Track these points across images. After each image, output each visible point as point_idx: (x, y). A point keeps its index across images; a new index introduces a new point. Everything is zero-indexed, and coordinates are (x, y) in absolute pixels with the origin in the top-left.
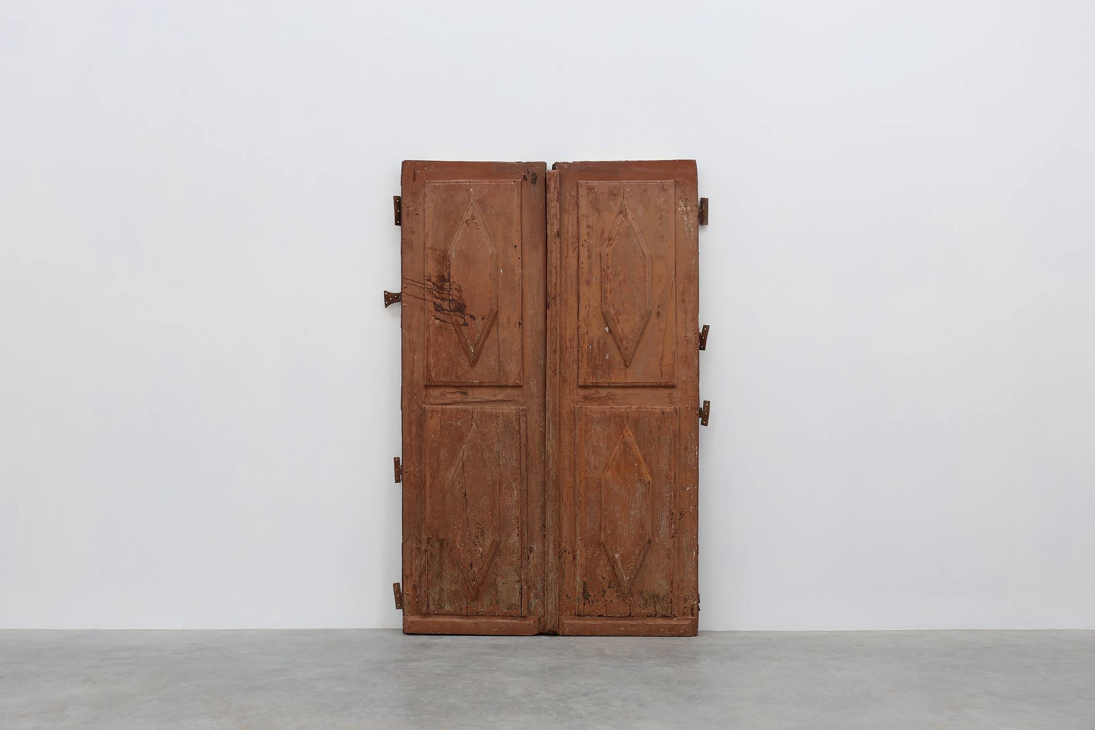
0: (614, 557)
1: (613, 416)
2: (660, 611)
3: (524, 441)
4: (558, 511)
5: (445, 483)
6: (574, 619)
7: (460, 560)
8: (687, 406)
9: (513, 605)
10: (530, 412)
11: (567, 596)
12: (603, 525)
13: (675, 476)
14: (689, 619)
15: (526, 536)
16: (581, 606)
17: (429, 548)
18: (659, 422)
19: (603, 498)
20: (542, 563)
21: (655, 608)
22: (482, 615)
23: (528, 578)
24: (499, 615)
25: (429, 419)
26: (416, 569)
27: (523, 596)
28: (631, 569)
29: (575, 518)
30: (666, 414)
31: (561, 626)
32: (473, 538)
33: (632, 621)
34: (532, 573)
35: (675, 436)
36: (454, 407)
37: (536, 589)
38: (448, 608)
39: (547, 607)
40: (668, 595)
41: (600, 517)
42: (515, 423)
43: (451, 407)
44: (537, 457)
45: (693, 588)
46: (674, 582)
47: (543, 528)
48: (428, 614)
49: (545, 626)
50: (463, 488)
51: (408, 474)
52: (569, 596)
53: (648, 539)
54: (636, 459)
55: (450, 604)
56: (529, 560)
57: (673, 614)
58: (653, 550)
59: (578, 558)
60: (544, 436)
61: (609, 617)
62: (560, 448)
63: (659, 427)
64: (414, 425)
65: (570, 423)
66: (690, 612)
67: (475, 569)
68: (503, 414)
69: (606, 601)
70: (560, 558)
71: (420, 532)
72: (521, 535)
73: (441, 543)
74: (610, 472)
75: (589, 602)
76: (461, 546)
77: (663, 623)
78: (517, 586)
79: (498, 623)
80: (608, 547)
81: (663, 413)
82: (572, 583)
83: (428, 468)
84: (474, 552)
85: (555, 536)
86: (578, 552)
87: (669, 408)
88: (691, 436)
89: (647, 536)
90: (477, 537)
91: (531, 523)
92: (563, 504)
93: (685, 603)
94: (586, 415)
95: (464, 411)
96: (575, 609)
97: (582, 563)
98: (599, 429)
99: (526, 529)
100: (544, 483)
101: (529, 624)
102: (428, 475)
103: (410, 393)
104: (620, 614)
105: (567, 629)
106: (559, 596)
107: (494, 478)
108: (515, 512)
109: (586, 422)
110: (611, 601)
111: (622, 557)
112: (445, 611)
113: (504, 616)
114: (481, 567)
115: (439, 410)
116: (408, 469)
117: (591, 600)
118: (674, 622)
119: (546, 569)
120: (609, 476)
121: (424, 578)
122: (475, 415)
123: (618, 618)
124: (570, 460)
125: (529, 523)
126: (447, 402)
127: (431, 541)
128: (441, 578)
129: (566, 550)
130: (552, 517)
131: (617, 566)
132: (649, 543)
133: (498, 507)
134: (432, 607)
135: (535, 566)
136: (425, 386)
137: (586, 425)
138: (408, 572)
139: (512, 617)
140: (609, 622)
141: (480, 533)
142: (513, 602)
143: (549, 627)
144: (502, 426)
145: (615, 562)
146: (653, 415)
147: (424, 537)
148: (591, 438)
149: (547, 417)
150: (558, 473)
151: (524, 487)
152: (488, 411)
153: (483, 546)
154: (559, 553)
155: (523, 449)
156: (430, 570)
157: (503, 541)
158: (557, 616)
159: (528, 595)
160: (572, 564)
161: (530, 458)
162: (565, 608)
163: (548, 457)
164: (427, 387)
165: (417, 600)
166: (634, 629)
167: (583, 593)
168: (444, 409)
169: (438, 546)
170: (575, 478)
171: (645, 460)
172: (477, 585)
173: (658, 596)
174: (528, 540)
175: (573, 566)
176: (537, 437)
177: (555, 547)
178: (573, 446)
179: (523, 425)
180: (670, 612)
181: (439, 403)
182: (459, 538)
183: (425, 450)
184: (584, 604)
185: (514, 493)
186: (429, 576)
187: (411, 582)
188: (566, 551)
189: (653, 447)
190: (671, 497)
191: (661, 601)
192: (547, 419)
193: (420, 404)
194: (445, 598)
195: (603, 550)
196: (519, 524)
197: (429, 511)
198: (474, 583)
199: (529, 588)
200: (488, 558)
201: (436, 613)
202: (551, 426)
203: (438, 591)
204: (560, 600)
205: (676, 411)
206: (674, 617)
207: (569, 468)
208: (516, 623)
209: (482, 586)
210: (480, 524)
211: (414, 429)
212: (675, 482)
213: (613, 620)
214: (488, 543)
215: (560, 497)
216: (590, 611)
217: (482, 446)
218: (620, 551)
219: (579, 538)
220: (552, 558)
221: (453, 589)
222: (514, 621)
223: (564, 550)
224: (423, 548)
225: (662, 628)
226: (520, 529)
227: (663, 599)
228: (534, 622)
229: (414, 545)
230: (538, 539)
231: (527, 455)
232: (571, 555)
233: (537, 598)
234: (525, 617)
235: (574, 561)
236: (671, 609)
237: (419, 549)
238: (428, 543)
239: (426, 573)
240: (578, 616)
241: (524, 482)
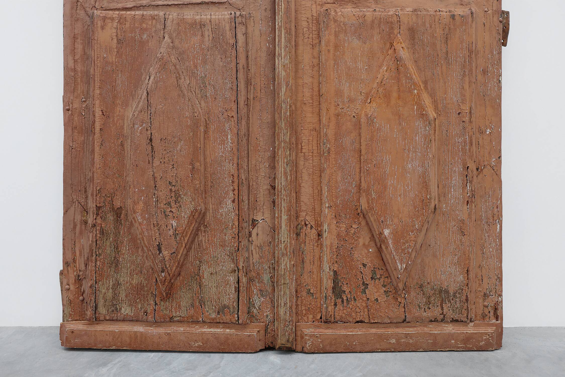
0: (381, 234)
1: (376, 22)
2: (450, 314)
3: (242, 61)
4: (295, 165)
5: (124, 124)
6: (319, 327)
7: (143, 240)
8: (486, 9)
9: (225, 307)
10: (252, 21)
11: (309, 292)
12: (364, 185)
13: (470, 112)
14: (493, 325)
15: (247, 202)
16: (330, 309)
17: (99, 221)
18: (447, 30)
19: (363, 143)
20: (270, 243)
21: (442, 309)
22: (178, 321)
23: (249, 266)
24: (204, 322)
25: (99, 29)
26: (80, 252)
27: (240, 294)
28: (408, 251)
29: (321, 176)
30: (457, 18)
31: (299, 339)
32: (162, 205)
33: (407, 329)
34: (256, 257)
35: (471, 52)
36: (137, 13)
37: (261, 282)
38: (126, 310)
39: (278, 310)
40: (462, 290)
41: (358, 174)
42: (229, 34)
43: (133, 13)
44: (262, 85)
45: (496, 277)
46: (470, 269)
47: (272, 191)
48: (96, 320)
49: (275, 337)
50: (147, 130)
51: (70, 112)
52: (312, 291)
53: (432, 206)
54: (415, 84)
55: (130, 305)
56: (250, 239)
57: (469, 317)
58: (438, 222)
59: (325, 235)
60: (272, 55)
61: (374, 323)
62: (296, 71)
63: (447, 38)
64: (79, 40)
65: (311, 35)
66: (492, 313)
67: (166, 253)
68: (210, 21)
69: (368, 299)
70: (298, 235)
71: (87, 197)
72: (238, 201)
73: (117, 214)
74: (374, 105)
75: (343, 301)
76: (144, 218)
77: (453, 331)
78: (232, 279)
79: (203, 333)
80: (372, 219)
81: (453, 17)
82: (315, 273)
83: (97, 102)
84: (163, 227)
85: (290, 202)
86: (326, 227)
87: (460, 11)
88: (492, 53)
89: (433, 201)
90: (169, 204)
91: (254, 184)
92: (303, 154)
93: (484, 300)
94: (335, 21)
95: (153, 18)
96: (321, 312)
97: (331, 243)
98: (356, 43)
99: (246, 191)
100: (273, 125)
101: (249, 336)
102: (98, 113)
104: (390, 318)
105: (309, 343)
106: (296, 292)
107: (196, 115)
108: (231, 167)
109: (335, 31)
110: (377, 300)
111: (394, 233)
112: (122, 316)
113: (214, 323)
114: (173, 250)
115: (114, 16)
116: (71, 106)
117: (345, 298)
118: (470, 329)
119: (276, 252)
120: (372, 110)
121: (91, 266)
122: (168, 23)
123: (385, 325)
124: (312, 89)
125: (251, 185)
126: (128, 6)
127: (101, 211)
128: (117, 266)
129: (307, 223)
130: (285, 173)
131: (387, 248)
132: (435, 212)
133: (202, 159)
134: (102, 310)
135: (260, 247)
137: (336, 36)
138: (70, 256)
139: (226, 324)
140: (373, 331)
141: (174, 198)
142: (226, 302)
143: (281, 341)
144: (209, 40)
145: (383, 241)
146: (437, 20)
147: (91, 205)
148: (344, 54)
149: (277, 23)
150: (293, 107)
151: (243, 130)
152: (189, 17)
153: (177, 218)
154: (296, 227)
155: (241, 75)
156: (100, 255)
157: (211, 211)
158: (294, 325)
159: (248, 289)
160: (316, 244)
161: (252, 88)
162: (306, 310)
163: (278, 84)
165: (81, 298)
166: (411, 341)
167: (334, 288)
168: (122, 15)
169: (112, 218)
170: (320, 116)
171: (426, 88)
172: (168, 278)
173: (447, 292)
174: (248, 208)
175: (317, 247)
176: (263, 57)
177: (289, 219)
178: (316, 68)
179: (241, 38)
180: (465, 315)
181: (115, 8)
182: (141, 205)
183: (94, 75)
184: (335, 305)
185: (227, 138)
186: (98, 263)
187: (74, 272)
188: (306, 225)
189: (438, 68)
190: (465, 142)
191: (451, 298)
192: (277, 26)
193: (87, 9)
194: (123, 295)
195: (363, 223)
196: (236, 184)
197: (98, 166)
198: (163, 274)
199: (250, 280)
200: (186, 236)
201: (108, 318)
202: (283, 36)
203: (111, 284)
204: (297, 297)
205: (472, 13)
206: (471, 321)
207: (311, 101)
208: (231, 335)
209: (178, 278)
210: (173, 184)
211: (79, 47)
212: (470, 122)
213: (378, 328)
214: (185, 214)
215: (297, 144)
216: (344, 315)
217: (178, 67)
218: (391, 225)
219: (327, 205)
220: (286, 236)
221: (134, 282)
222: (228, 330)
223: (303, 223)
224: (90, 221)
225: (453, 339)
226: (236, 192)
227: (454, 296)
228: (258, 331)
229: (78, 218)
230: (265, 207)
231: (248, 82)
232: (314, 231)
233: (262, 295)
234: (245, 324)
235: (319, 239)
236: (466, 312)
237: (86, 222)
238: (97, 214)
239: (94, 258)
240: (325, 322)
241: (244, 122)
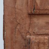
103: (12, 22)
136: (29, 14)
164: (31, 15)
